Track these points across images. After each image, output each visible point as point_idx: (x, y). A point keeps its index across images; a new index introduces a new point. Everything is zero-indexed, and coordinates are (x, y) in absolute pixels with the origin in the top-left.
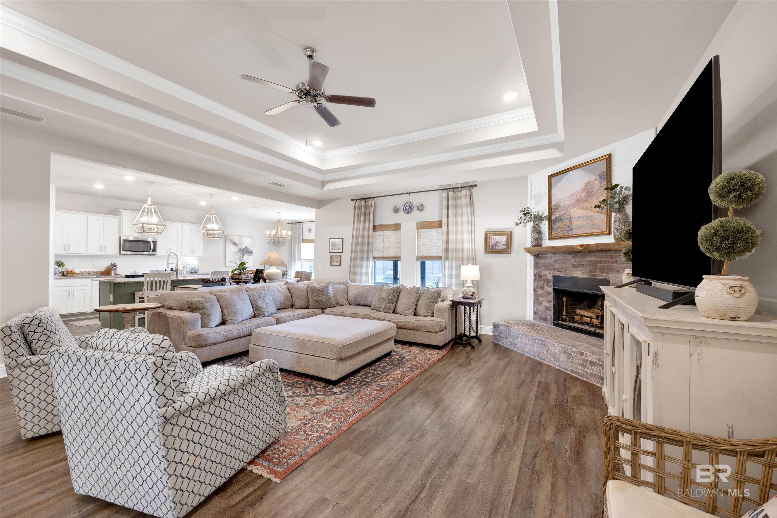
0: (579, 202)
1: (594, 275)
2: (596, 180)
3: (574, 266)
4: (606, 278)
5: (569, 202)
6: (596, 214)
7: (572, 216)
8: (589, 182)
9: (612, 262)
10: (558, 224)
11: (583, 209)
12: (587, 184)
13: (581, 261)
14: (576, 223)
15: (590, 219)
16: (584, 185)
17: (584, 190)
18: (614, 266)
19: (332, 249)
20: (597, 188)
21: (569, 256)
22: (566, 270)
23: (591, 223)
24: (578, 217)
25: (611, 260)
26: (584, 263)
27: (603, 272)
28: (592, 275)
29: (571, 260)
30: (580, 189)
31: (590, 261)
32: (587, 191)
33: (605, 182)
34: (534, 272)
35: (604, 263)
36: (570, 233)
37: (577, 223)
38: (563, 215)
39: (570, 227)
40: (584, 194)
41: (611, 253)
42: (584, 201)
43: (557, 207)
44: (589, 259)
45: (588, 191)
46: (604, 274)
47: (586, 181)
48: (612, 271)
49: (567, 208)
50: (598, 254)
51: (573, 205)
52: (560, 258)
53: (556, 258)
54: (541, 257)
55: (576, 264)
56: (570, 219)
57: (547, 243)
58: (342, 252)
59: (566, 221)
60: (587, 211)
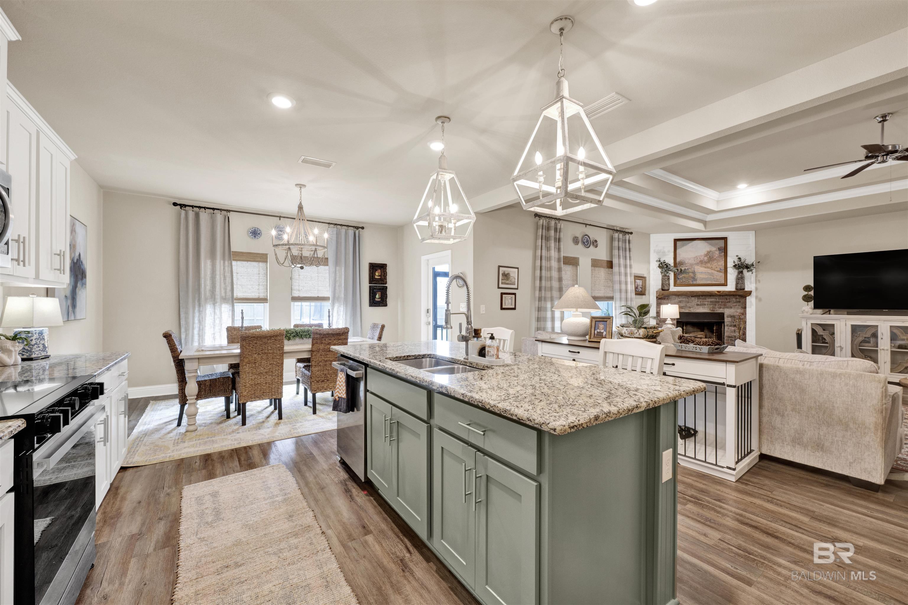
0: (701, 262)
1: (714, 310)
2: (716, 250)
3: (698, 305)
4: (723, 312)
5: (693, 261)
6: (716, 272)
7: (696, 271)
8: (711, 251)
9: (727, 302)
10: (683, 275)
11: (706, 268)
12: (709, 252)
13: (703, 302)
14: (698, 276)
15: (712, 274)
16: (706, 252)
17: (706, 255)
18: (729, 304)
19: (502, 283)
20: (717, 256)
21: (693, 298)
22: (690, 308)
23: (712, 277)
24: (702, 272)
25: (726, 301)
26: (706, 303)
27: (721, 308)
28: (712, 310)
29: (695, 301)
30: (703, 254)
31: (711, 302)
32: (708, 256)
33: (723, 253)
34: (657, 310)
35: (722, 302)
36: (695, 283)
37: (701, 276)
38: (688, 269)
39: (694, 279)
40: (706, 258)
41: (726, 297)
42: (706, 263)
43: (681, 263)
44: (710, 300)
45: (710, 257)
46: (721, 309)
47: (709, 250)
48: (727, 308)
49: (692, 265)
50: (717, 297)
51: (697, 264)
52: (684, 299)
53: (681, 299)
54: (665, 298)
55: (699, 303)
56: (694, 273)
57: (673, 288)
58: (517, 289)
59: (690, 274)
60: (709, 269)
